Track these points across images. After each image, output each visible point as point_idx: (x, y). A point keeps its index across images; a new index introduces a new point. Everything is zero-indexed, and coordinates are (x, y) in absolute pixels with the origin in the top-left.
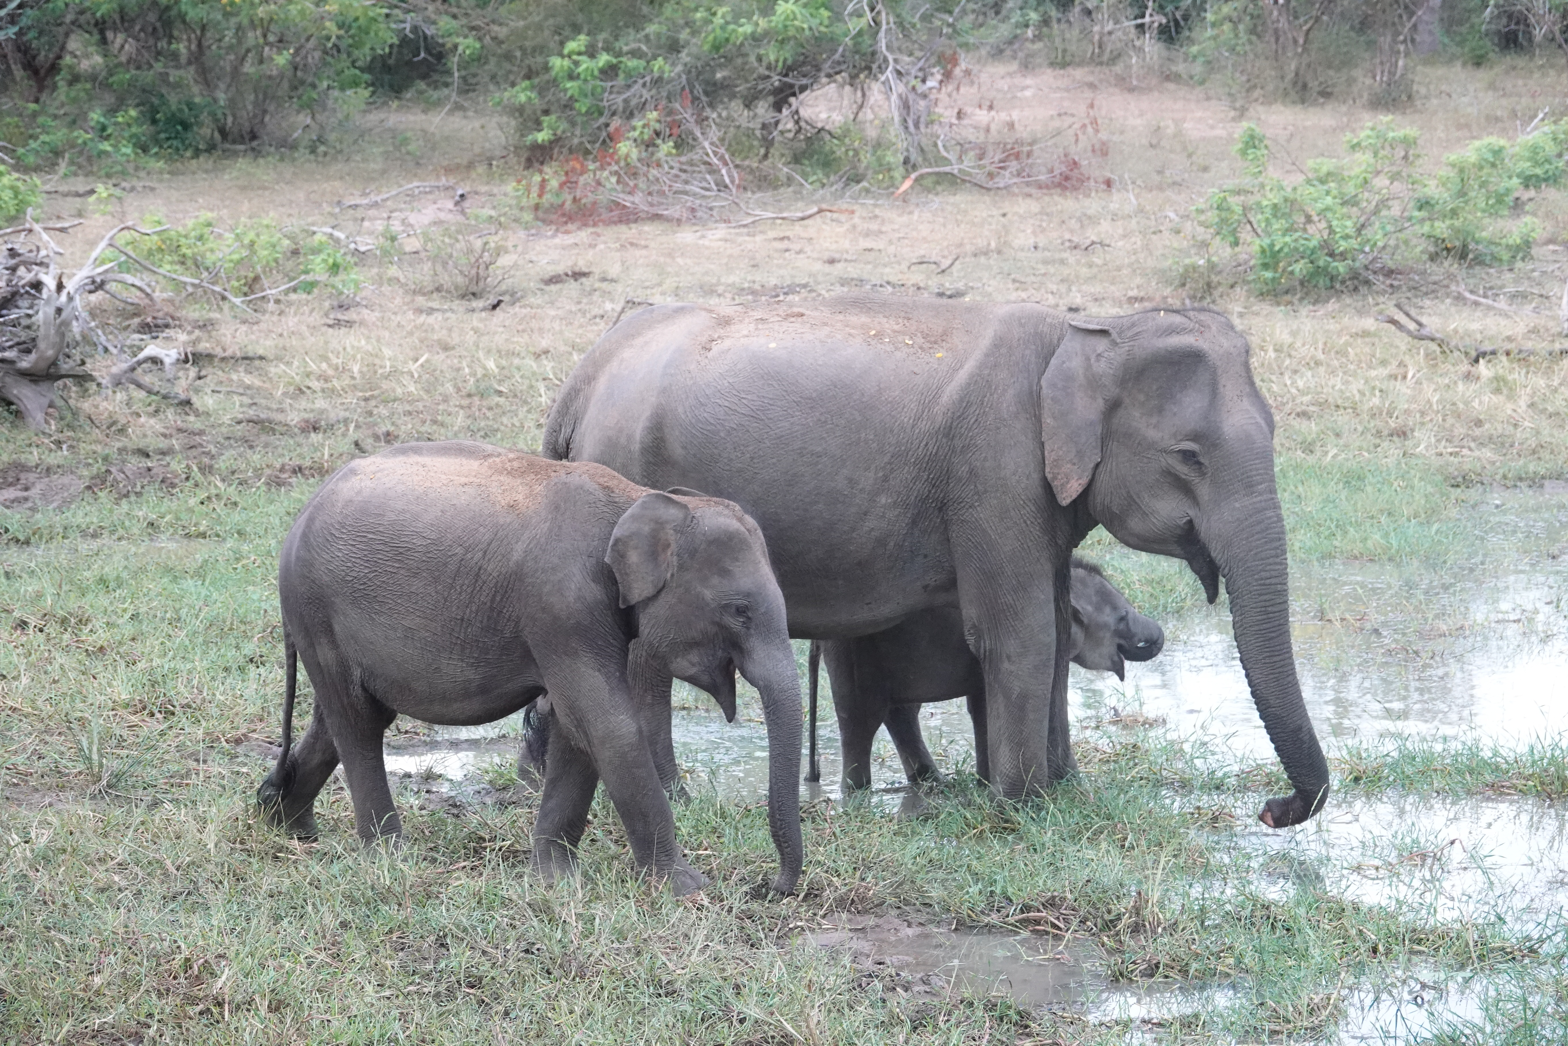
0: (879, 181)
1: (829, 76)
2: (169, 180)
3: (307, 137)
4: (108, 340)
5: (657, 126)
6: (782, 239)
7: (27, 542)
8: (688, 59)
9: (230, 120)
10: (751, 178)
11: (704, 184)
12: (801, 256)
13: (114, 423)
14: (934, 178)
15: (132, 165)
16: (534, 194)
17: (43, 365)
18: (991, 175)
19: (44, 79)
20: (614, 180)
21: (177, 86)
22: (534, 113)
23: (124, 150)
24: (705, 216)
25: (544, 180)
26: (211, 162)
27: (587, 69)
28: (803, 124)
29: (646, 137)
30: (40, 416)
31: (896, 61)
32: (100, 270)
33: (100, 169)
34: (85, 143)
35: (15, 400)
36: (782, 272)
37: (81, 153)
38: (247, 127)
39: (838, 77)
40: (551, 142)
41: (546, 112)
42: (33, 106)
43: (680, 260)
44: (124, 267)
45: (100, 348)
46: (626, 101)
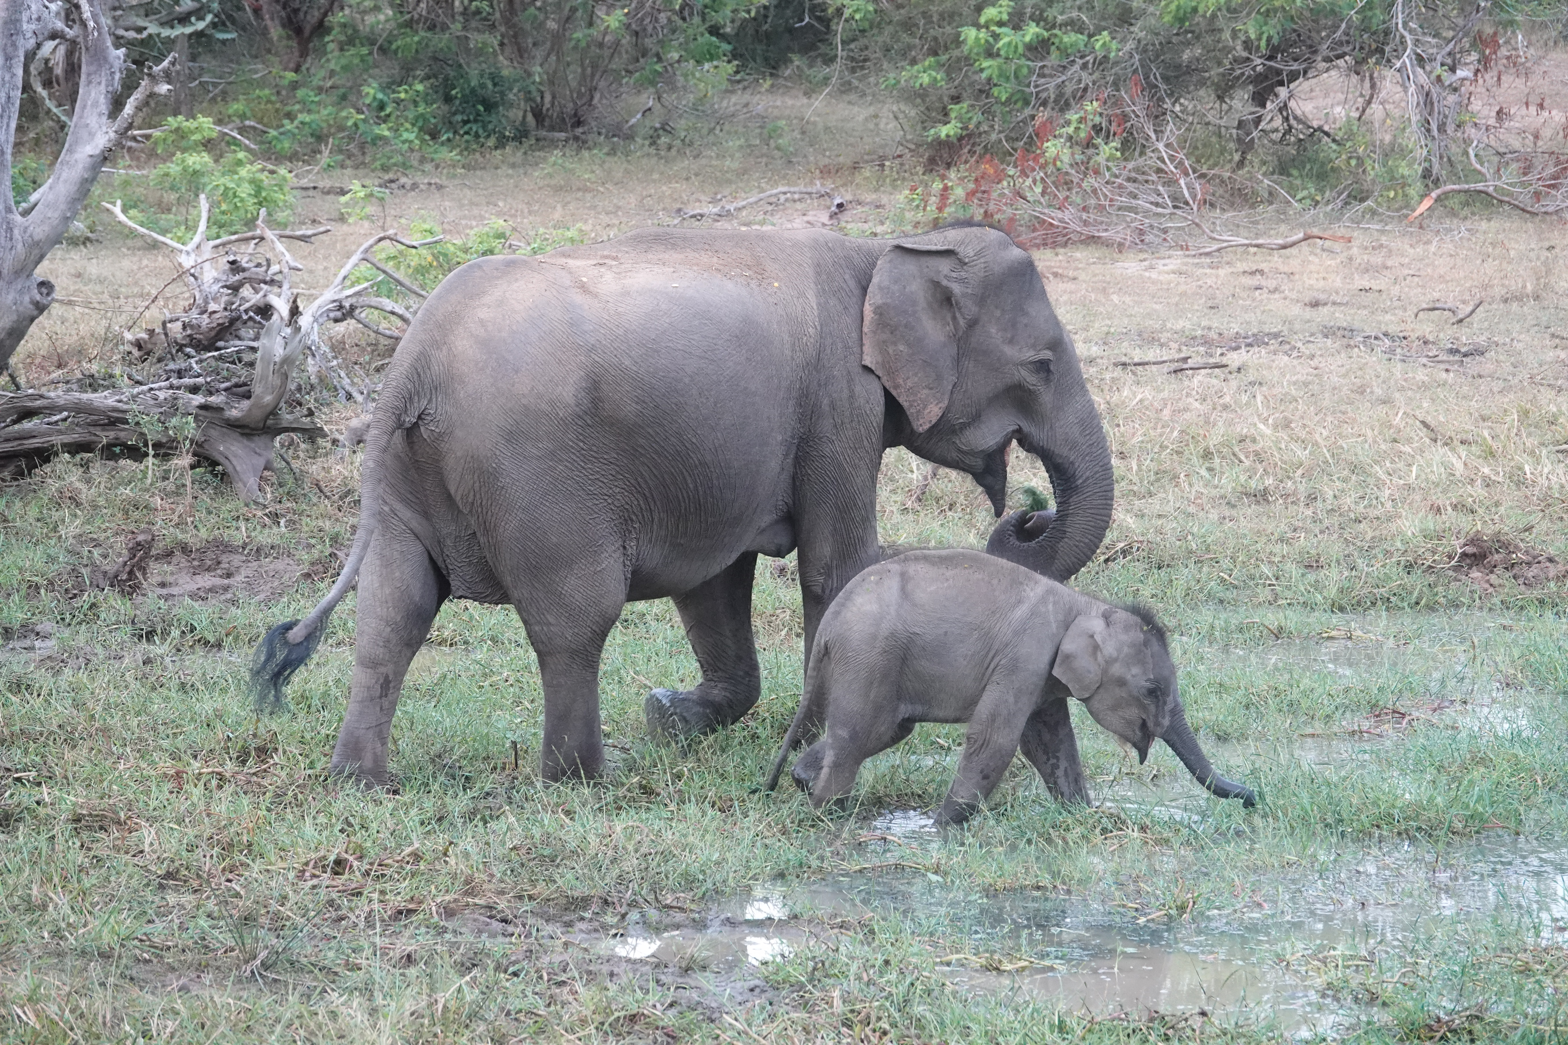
0: (1389, 200)
1: (1327, 59)
2: (463, 176)
3: (648, 123)
4: (353, 384)
5: (1097, 119)
6: (1253, 273)
7: (219, 645)
8: (1142, 35)
9: (548, 98)
10: (1220, 191)
11: (1154, 198)
12: (1277, 296)
13: (349, 492)
14: (1463, 197)
15: (417, 155)
16: (932, 208)
17: (258, 414)
18: (1537, 195)
19: (309, 40)
20: (1038, 190)
21: (480, 52)
22: (940, 99)
23: (405, 135)
24: (1157, 240)
25: (946, 188)
26: (519, 154)
27: (1010, 43)
28: (1293, 122)
29: (1083, 135)
30: (252, 481)
31: (1417, 42)
32: (350, 292)
33: (374, 160)
34: (355, 125)
35: (222, 460)
36: (1250, 316)
37: (351, 138)
38: (570, 108)
39: (1341, 62)
40: (960, 139)
41: (956, 99)
42: (290, 75)
43: (1115, 298)
44: (384, 289)
45: (342, 393)
46: (1061, 86)
